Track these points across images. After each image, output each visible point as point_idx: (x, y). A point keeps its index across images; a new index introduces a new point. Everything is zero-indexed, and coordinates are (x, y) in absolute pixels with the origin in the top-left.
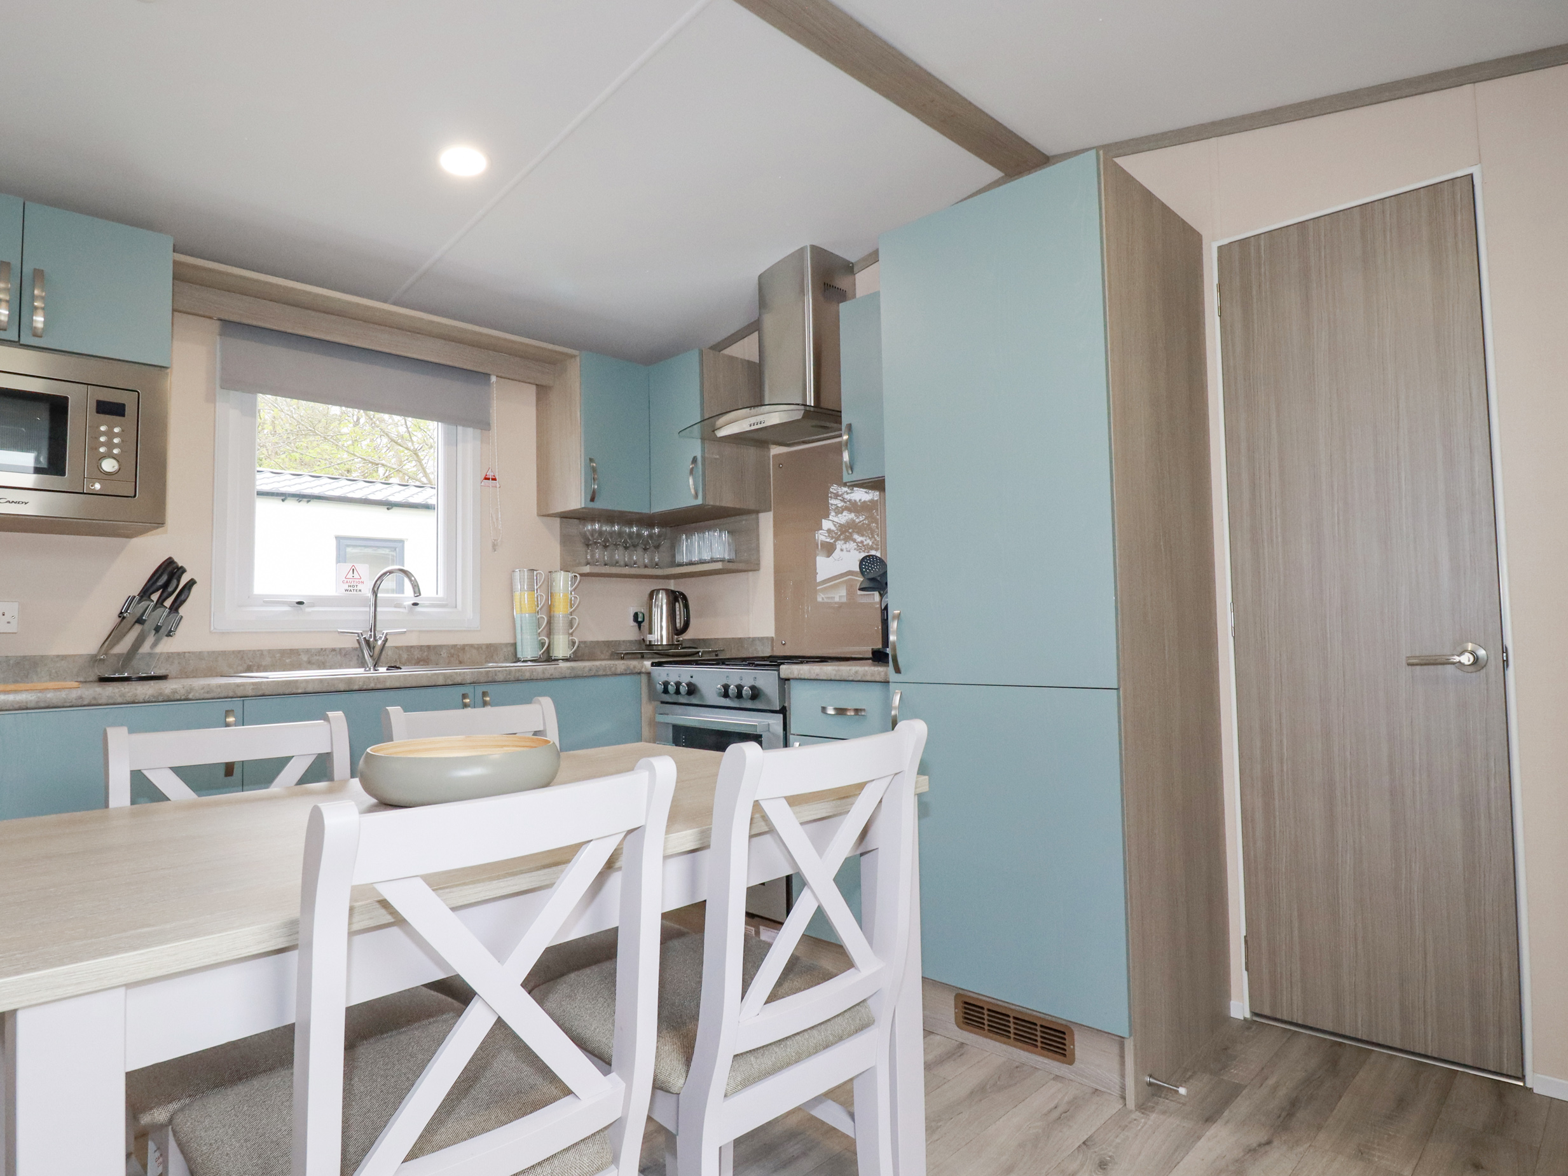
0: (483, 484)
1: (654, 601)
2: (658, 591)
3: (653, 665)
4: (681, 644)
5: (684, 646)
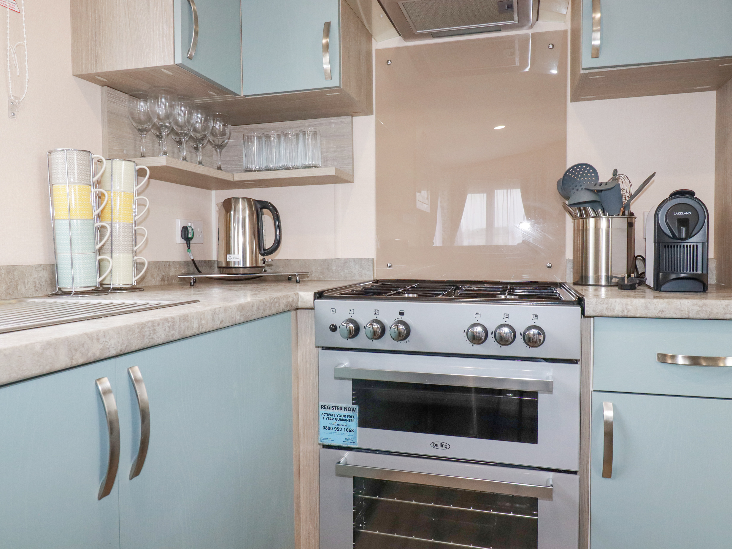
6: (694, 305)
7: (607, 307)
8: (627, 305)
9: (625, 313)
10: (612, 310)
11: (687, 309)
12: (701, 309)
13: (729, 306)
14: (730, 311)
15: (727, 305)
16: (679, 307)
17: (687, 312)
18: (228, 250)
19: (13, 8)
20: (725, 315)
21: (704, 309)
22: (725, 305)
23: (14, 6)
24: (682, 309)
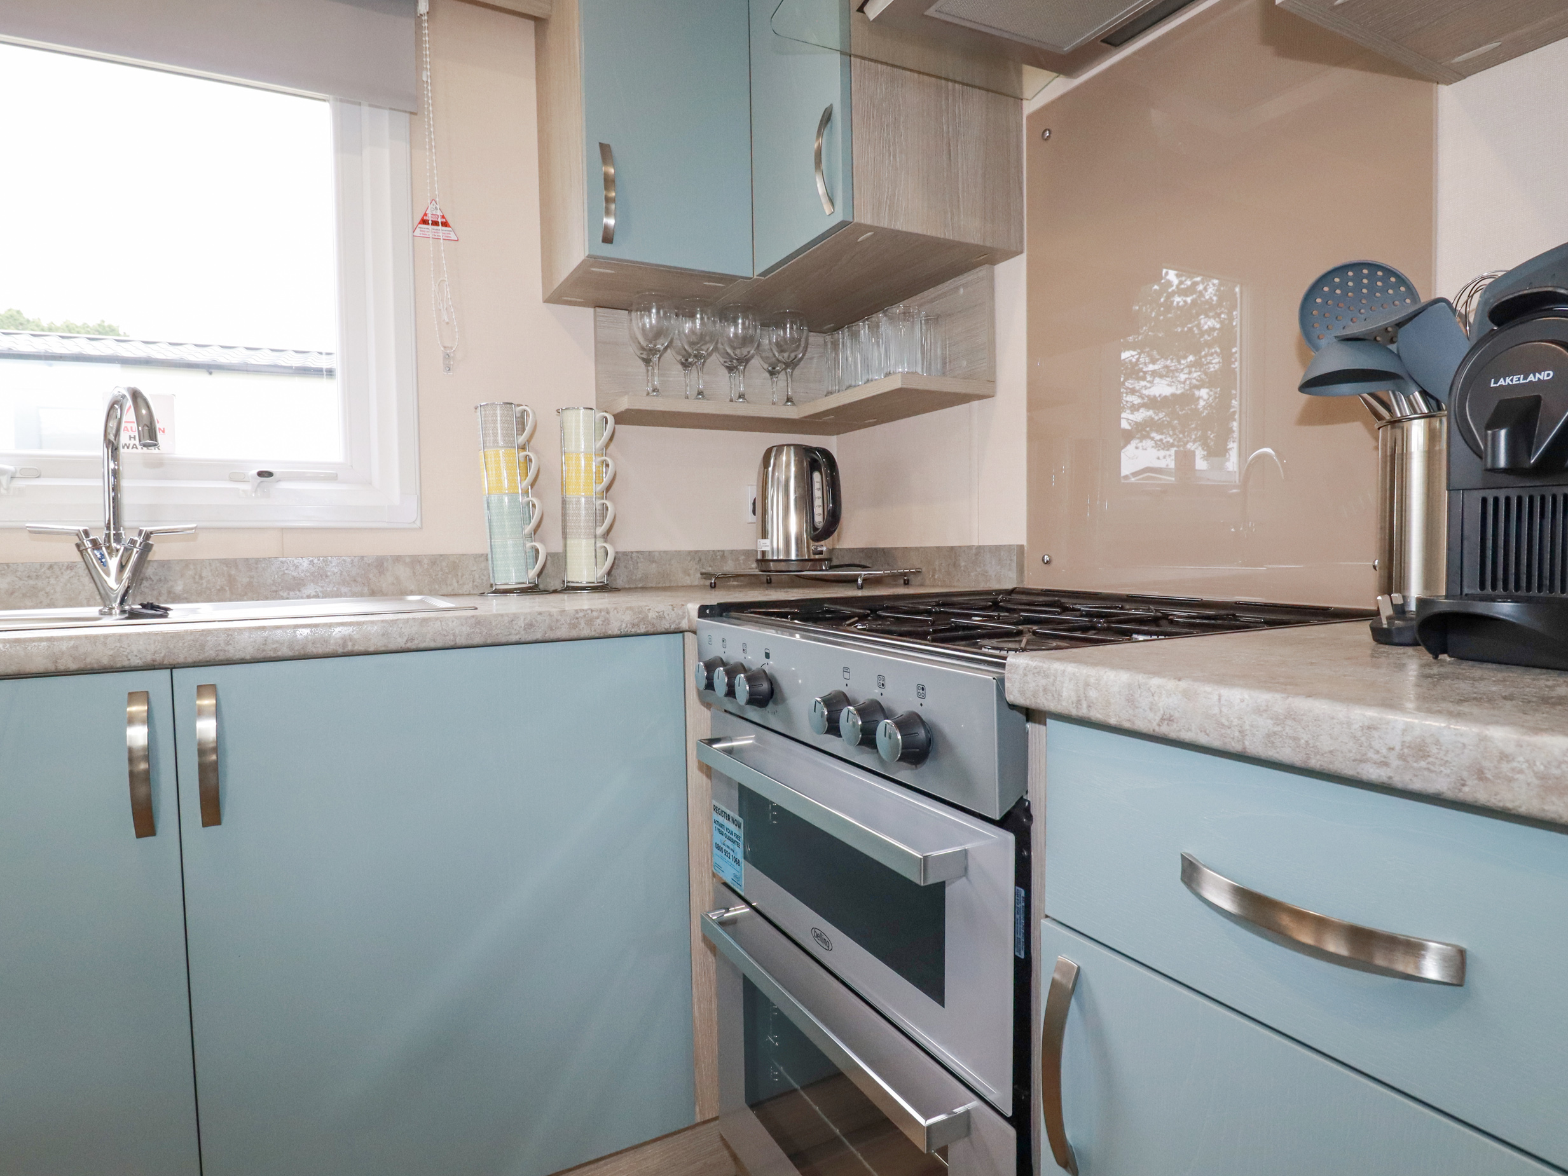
0: (417, 232)
1: (770, 469)
2: (780, 448)
3: (703, 612)
4: (829, 560)
5: (835, 562)
6: (1258, 711)
7: (1047, 685)
8: (1088, 685)
9: (1083, 712)
10: (1056, 696)
11: (1236, 722)
12: (1279, 728)
13: (1375, 734)
14: (1378, 752)
15: (1369, 728)
16: (1216, 710)
17: (1237, 734)
18: (764, 534)
19: (447, 237)
20: (1363, 765)
21: (1287, 729)
22: (1362, 728)
23: (450, 234)
24: (1224, 721)
